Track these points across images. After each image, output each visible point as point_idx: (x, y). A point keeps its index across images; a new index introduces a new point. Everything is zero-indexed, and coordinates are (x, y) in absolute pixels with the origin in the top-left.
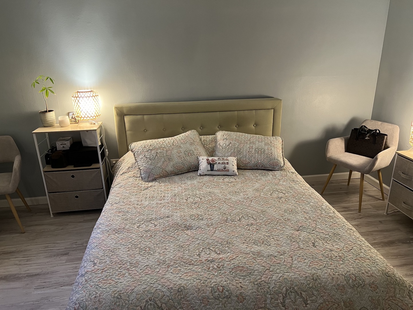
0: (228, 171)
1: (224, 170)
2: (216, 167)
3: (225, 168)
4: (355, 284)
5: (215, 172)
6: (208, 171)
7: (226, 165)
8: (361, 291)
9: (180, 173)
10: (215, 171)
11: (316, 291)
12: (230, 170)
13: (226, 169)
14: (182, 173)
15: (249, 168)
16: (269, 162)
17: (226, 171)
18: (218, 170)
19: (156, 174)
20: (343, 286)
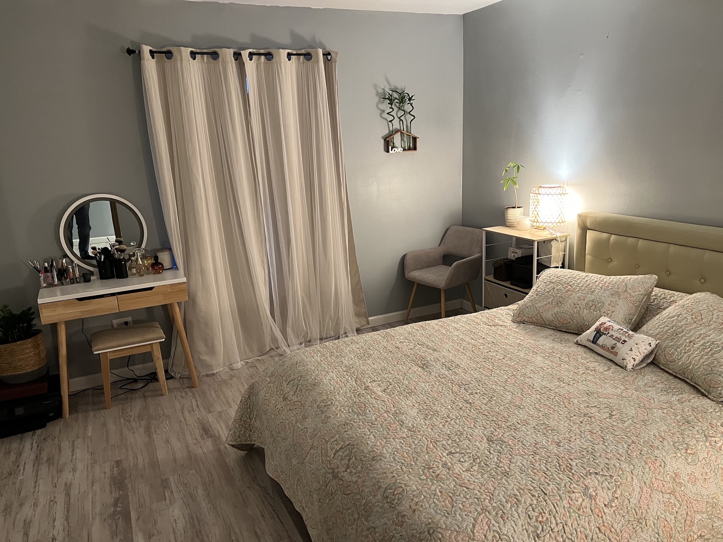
0: (616, 354)
1: (610, 349)
2: (601, 340)
3: (613, 348)
4: (390, 497)
5: (598, 348)
6: (588, 340)
7: (619, 345)
8: (386, 510)
9: (563, 330)
10: (598, 345)
11: (361, 467)
12: (618, 354)
13: (613, 350)
14: (567, 331)
15: (670, 372)
16: (704, 375)
17: (612, 352)
18: (603, 347)
19: (526, 315)
20: (380, 487)
